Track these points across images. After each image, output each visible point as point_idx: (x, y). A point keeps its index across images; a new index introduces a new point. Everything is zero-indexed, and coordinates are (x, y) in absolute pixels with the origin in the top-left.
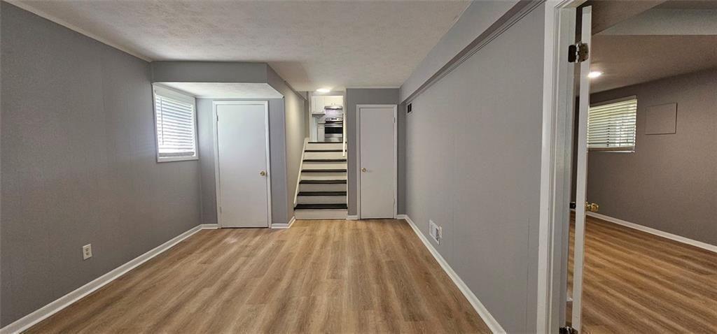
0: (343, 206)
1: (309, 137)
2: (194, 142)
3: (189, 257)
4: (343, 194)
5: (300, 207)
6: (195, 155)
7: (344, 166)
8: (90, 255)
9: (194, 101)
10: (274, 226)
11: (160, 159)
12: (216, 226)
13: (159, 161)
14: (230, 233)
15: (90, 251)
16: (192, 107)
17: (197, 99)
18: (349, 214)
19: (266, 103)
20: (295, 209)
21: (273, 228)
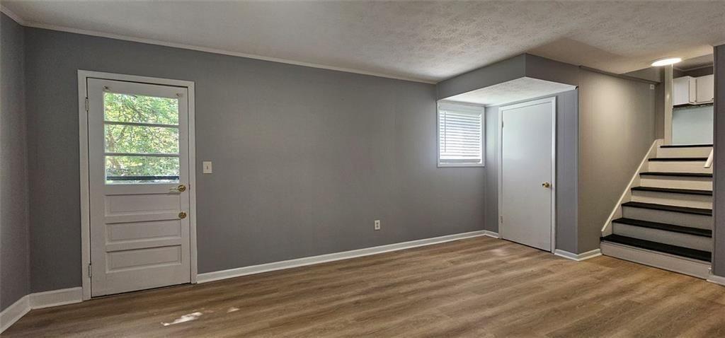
0: (704, 256)
1: (663, 137)
2: (481, 151)
3: (450, 253)
4: (706, 233)
5: (614, 238)
6: (481, 162)
7: (707, 185)
8: (379, 228)
9: (483, 111)
10: (558, 253)
11: (441, 164)
12: (497, 236)
13: (439, 166)
14: (504, 245)
15: (379, 225)
16: (481, 117)
17: (486, 108)
18: (714, 272)
19: (553, 100)
20: (602, 239)
21: (555, 254)
